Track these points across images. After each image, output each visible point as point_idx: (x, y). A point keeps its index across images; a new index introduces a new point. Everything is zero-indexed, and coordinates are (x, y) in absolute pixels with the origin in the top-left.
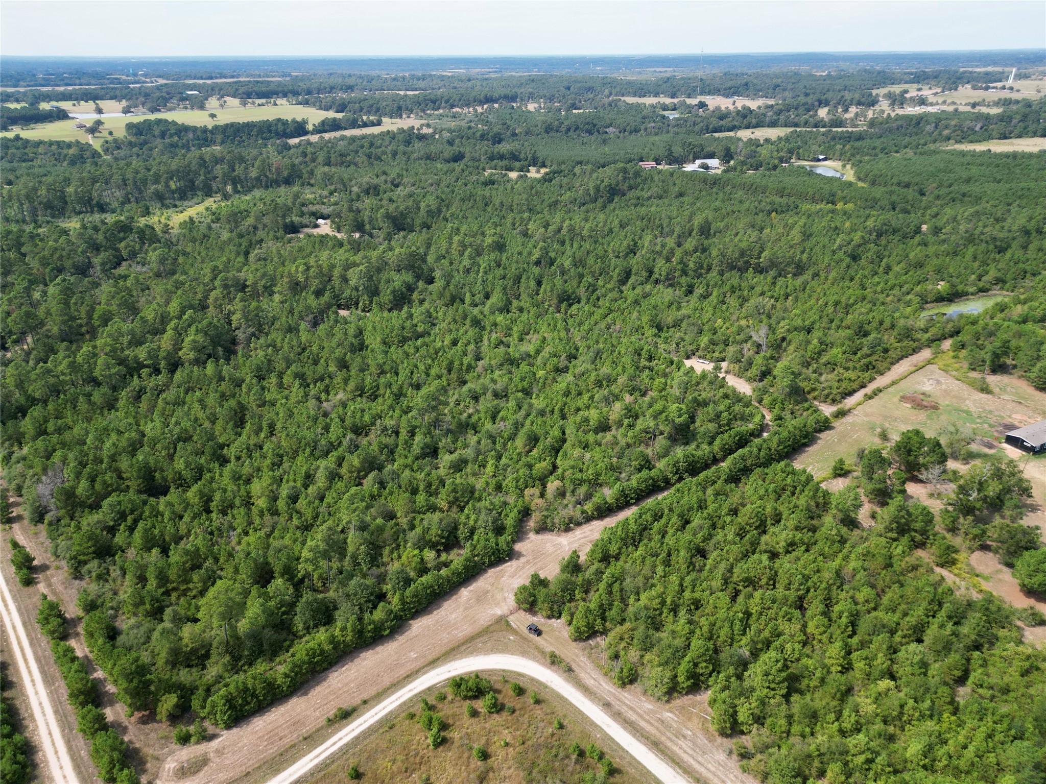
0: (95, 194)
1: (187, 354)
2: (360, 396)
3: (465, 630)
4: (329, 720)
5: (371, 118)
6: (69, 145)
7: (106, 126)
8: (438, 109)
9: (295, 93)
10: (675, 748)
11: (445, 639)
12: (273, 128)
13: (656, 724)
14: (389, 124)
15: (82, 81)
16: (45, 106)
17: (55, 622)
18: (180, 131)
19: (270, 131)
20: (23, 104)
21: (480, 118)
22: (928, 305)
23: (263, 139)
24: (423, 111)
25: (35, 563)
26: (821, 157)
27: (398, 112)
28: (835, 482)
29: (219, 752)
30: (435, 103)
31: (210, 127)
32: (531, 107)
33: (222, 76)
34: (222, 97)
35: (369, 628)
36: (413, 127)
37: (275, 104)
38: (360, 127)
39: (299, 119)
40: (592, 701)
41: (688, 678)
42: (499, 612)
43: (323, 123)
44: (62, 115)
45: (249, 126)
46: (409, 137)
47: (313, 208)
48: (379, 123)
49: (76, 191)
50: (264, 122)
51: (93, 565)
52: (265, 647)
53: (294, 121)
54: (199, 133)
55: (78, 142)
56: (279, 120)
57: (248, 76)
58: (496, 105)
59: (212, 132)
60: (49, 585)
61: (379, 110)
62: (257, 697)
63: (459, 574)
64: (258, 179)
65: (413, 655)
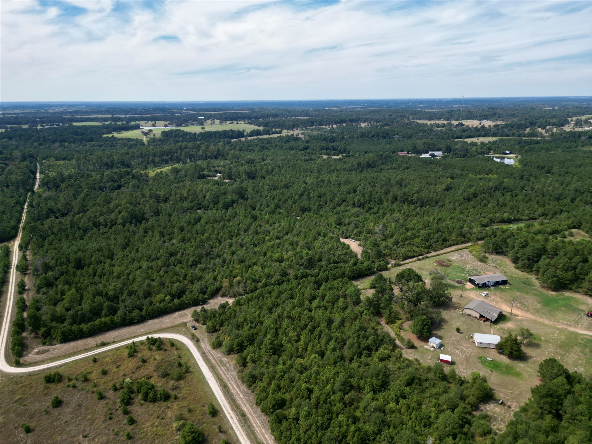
0: (126, 160)
1: (119, 221)
2: (183, 242)
3: (169, 325)
4: (97, 345)
5: (277, 130)
6: (133, 140)
7: (153, 132)
8: (312, 126)
9: (249, 118)
10: (219, 369)
11: (159, 326)
12: (227, 134)
13: (218, 361)
14: (285, 133)
15: (156, 112)
16: (133, 123)
17: (21, 304)
18: (184, 135)
19: (225, 135)
20: (124, 123)
21: (332, 131)
22: (495, 224)
23: (219, 139)
24: (306, 127)
25: (26, 288)
26: (507, 152)
27: (291, 127)
28: (369, 290)
29: (54, 349)
30: (312, 123)
31: (198, 133)
32: (363, 125)
33: (221, 110)
34: (214, 120)
35: (128, 318)
36: (293, 135)
37: (237, 123)
38: (270, 134)
39: (241, 130)
40: (199, 351)
41: (238, 346)
42: (185, 321)
43: (252, 132)
44: (137, 127)
45: (216, 133)
46: (289, 139)
47: (217, 169)
48: (280, 132)
49: (118, 158)
50: (224, 131)
51: (44, 290)
52: (86, 319)
53: (238, 131)
54: (192, 136)
55: (137, 139)
56: (231, 130)
57: (233, 110)
58: (344, 124)
59: (198, 135)
60: (28, 295)
61: (282, 126)
62: (74, 334)
63: (176, 306)
64: (202, 156)
65: (142, 330)
